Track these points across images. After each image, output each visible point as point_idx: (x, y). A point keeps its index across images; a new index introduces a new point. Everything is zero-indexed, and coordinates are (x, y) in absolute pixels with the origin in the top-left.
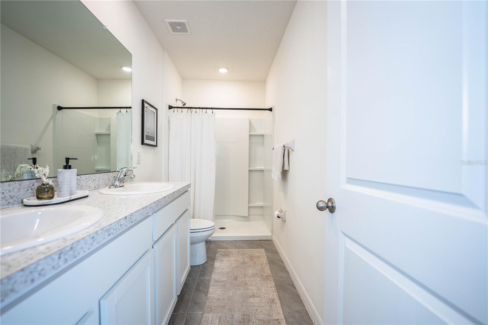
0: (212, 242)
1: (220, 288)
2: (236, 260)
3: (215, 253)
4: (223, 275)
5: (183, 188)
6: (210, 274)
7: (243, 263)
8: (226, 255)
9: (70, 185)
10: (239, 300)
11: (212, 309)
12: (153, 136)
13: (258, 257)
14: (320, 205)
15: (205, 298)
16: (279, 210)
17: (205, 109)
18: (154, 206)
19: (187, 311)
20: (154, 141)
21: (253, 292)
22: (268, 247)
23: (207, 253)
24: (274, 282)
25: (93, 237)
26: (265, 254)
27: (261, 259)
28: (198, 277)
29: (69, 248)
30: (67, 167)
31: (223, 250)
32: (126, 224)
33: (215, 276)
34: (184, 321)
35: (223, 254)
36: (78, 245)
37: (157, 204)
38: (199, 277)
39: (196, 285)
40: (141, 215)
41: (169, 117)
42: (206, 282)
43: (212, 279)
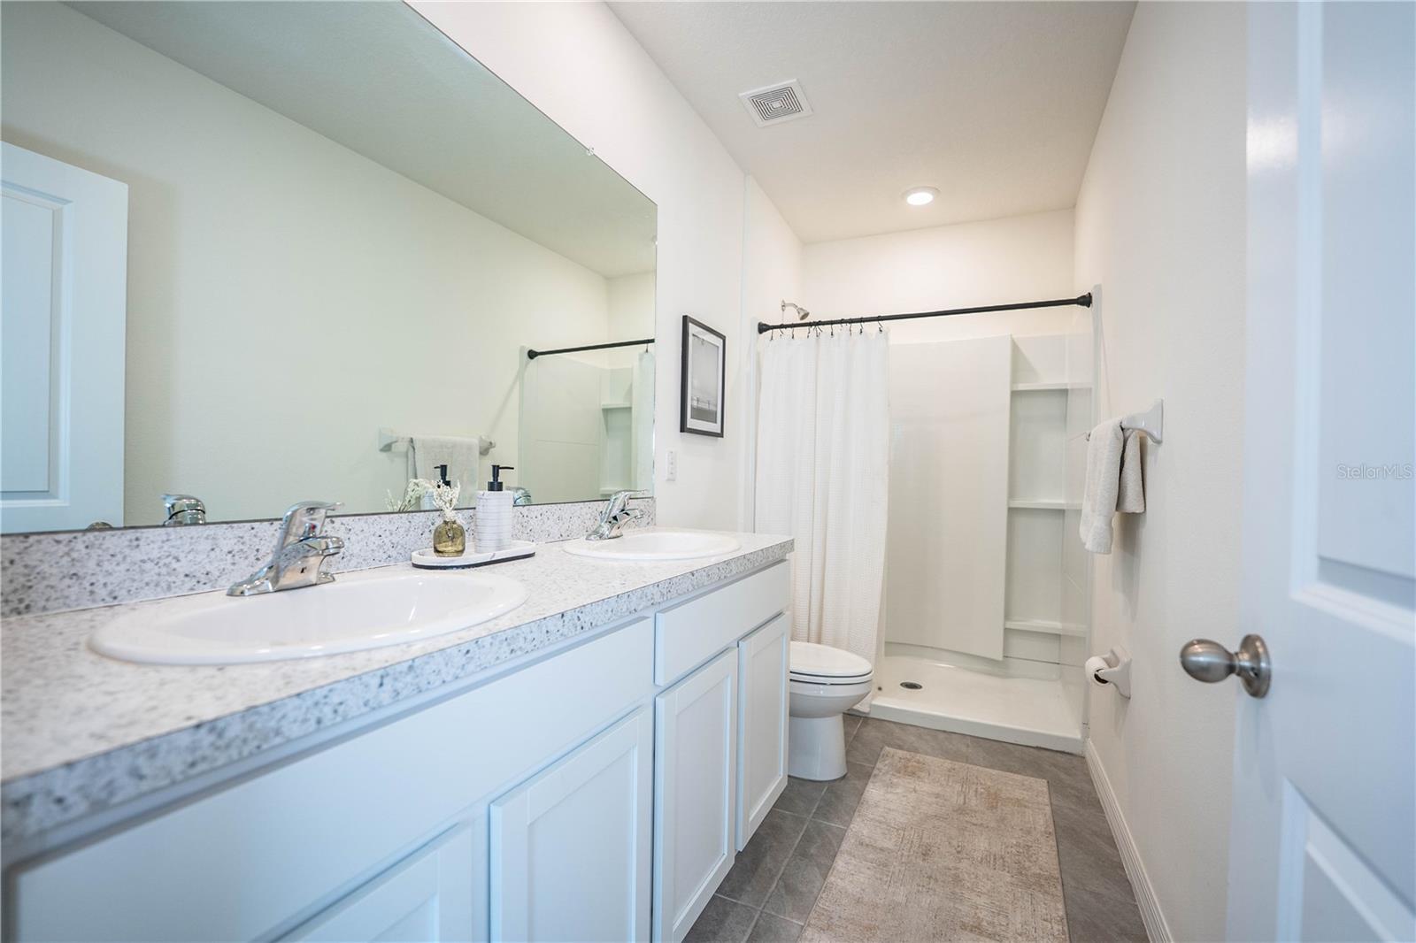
0: (869, 721)
1: (869, 868)
2: (938, 794)
3: (876, 757)
4: (887, 832)
5: (760, 553)
6: (847, 818)
7: (961, 810)
8: (909, 769)
9: (498, 526)
10: (925, 926)
11: (833, 923)
12: (712, 408)
13: (1018, 802)
14: (1194, 659)
15: (818, 884)
16: (1106, 656)
17: (859, 324)
18: (654, 592)
19: (763, 905)
20: (716, 422)
21: (976, 914)
22: (1063, 776)
23: (848, 753)
24: (1066, 905)
25: (468, 652)
26: (1047, 801)
27: (1028, 812)
28: (811, 815)
29: (405, 667)
30: (496, 486)
31: (900, 753)
32: (565, 630)
33: (860, 827)
34: (750, 931)
35: (899, 765)
36: (427, 663)
37: (665, 591)
38: (813, 817)
39: (800, 838)
40: (610, 613)
41: (758, 354)
42: (830, 836)
43: (849, 833)
